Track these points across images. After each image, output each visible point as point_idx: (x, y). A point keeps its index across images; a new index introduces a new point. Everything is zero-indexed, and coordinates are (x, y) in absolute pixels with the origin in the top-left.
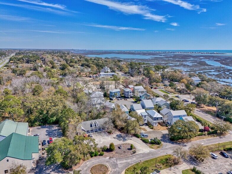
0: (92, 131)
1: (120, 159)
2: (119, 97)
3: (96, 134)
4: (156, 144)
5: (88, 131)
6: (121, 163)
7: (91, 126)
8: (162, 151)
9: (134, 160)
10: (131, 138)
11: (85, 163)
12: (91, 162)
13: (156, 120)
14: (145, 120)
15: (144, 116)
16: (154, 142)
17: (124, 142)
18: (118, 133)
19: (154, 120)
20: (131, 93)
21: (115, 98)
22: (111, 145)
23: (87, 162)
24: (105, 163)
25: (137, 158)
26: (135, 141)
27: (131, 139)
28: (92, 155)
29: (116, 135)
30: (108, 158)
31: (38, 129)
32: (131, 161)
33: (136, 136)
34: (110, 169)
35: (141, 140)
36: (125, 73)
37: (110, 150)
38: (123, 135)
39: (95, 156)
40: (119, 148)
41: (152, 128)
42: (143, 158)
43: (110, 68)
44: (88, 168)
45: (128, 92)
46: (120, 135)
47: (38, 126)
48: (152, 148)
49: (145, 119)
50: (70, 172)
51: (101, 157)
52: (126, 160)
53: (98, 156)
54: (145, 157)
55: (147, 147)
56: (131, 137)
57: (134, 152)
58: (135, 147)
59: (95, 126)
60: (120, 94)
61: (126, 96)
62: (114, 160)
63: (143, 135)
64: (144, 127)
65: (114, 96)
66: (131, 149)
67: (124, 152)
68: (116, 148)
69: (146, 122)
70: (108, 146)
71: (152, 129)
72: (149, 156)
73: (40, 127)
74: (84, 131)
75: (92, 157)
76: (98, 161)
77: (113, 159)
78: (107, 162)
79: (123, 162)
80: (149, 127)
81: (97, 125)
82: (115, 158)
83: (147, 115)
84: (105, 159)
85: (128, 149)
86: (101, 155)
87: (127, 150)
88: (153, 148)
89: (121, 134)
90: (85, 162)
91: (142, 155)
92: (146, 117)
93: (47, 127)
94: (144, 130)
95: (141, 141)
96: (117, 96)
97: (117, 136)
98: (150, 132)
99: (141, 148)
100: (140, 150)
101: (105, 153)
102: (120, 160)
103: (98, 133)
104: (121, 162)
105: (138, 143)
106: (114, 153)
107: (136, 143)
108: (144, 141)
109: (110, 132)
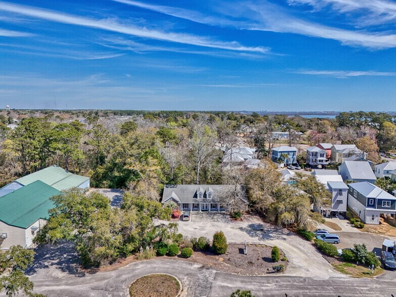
0: (196, 207)
1: (227, 276)
2: (293, 165)
3: (204, 215)
4: (361, 264)
5: (186, 206)
6: (222, 287)
7: (196, 196)
8: (378, 286)
9: (267, 290)
10: (285, 237)
11: (136, 265)
12: (149, 266)
13: (373, 206)
14: (340, 202)
15: (335, 190)
17: (262, 242)
19: (369, 206)
20: (322, 156)
21: (282, 165)
23: (142, 263)
24: (181, 277)
25: (280, 286)
26: (293, 245)
27: (285, 239)
28: (162, 249)
29: (250, 223)
30: (196, 266)
31: (105, 192)
32: (258, 291)
33: (303, 234)
34: (184, 294)
35: (314, 245)
38: (267, 226)
39: (170, 254)
40: (241, 251)
41: (361, 227)
42: (301, 291)
44: (134, 276)
45: (316, 153)
46: (260, 226)
47: (107, 187)
48: (342, 271)
49: (339, 198)
50: (87, 274)
51: (182, 260)
52: (242, 282)
53: (176, 257)
54: (307, 289)
55: (324, 264)
56: (288, 234)
57: (279, 270)
58: (288, 258)
59: (205, 196)
60: (295, 157)
61: (311, 163)
62: (209, 274)
63: (323, 236)
64: (334, 221)
65: (280, 159)
66: (273, 260)
67: (251, 263)
68: (232, 252)
69: (342, 208)
71: (358, 228)
72: (324, 289)
74: (176, 202)
75: (158, 254)
76: (168, 266)
77: (206, 273)
78: (187, 275)
79: (230, 285)
80: (352, 223)
81: (210, 195)
82: (215, 271)
83: (345, 190)
84: (189, 267)
85: (265, 259)
86: (184, 256)
87: (261, 261)
88: (347, 273)
89: (262, 223)
90: (138, 262)
91: (301, 282)
92: (341, 194)
94: (334, 226)
95: (313, 249)
96: (287, 161)
97: (250, 226)
98: (349, 235)
99: (304, 264)
100: (300, 267)
101: (196, 255)
102: (226, 279)
103: (208, 214)
104: (225, 284)
105: (301, 251)
106: (220, 259)
107: (295, 249)
108: (321, 249)
109: (235, 216)
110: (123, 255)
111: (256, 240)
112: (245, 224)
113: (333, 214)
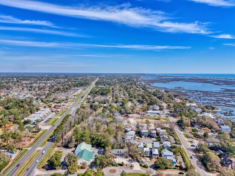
0: (118, 155)
5: (116, 155)
7: (118, 152)
12: (111, 168)
15: (147, 152)
18: (130, 158)
19: (153, 155)
20: (155, 134)
21: (144, 136)
28: (113, 165)
30: (119, 168)
31: (95, 149)
33: (138, 162)
34: (117, 172)
37: (121, 165)
39: (114, 166)
41: (151, 160)
45: (153, 133)
46: (131, 160)
48: (142, 169)
55: (139, 167)
56: (136, 162)
59: (120, 152)
60: (147, 134)
61: (152, 136)
63: (142, 162)
66: (131, 167)
68: (125, 165)
69: (149, 156)
70: (121, 163)
73: (96, 148)
74: (114, 154)
75: (112, 166)
76: (114, 168)
82: (122, 169)
83: (149, 152)
86: (117, 166)
87: (129, 167)
93: (99, 149)
94: (146, 160)
98: (147, 162)
100: (136, 168)
101: (119, 166)
103: (121, 157)
105: (137, 165)
106: (123, 167)
108: (140, 165)
109: (126, 157)
110: (107, 166)
111: (129, 163)
112: (128, 159)
113: (147, 157)
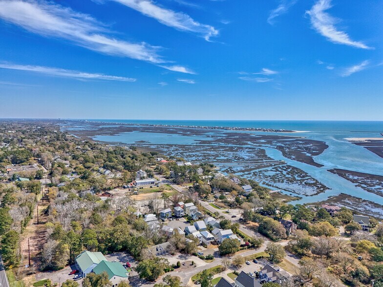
2: (171, 218)
7: (157, 250)
8: (215, 263)
10: (190, 257)
15: (199, 237)
16: (209, 258)
17: (186, 261)
18: (180, 254)
19: (208, 240)
20: (182, 212)
22: (178, 263)
25: (198, 270)
26: (194, 259)
30: (177, 272)
31: (109, 257)
32: (194, 272)
33: (194, 254)
36: (167, 178)
37: (177, 266)
38: (184, 255)
39: (168, 271)
40: (183, 265)
41: (206, 247)
42: (202, 269)
43: (147, 171)
45: (179, 211)
46: (182, 255)
48: (207, 262)
49: (200, 240)
51: (173, 272)
52: (190, 272)
53: (170, 272)
55: (203, 262)
57: (195, 266)
58: (195, 263)
60: (171, 213)
61: (178, 216)
63: (200, 254)
64: (198, 247)
65: (165, 217)
66: (193, 264)
67: (188, 267)
68: (182, 265)
69: (201, 242)
70: (176, 264)
72: (206, 267)
75: (166, 272)
78: (177, 274)
79: (188, 273)
80: (204, 247)
81: (162, 248)
82: (182, 272)
83: (201, 237)
85: (191, 265)
86: (172, 270)
90: (163, 276)
91: (201, 267)
94: (200, 249)
95: (199, 258)
96: (168, 217)
97: (179, 256)
98: (204, 251)
99: (199, 263)
101: (175, 270)
102: (186, 273)
105: (197, 260)
106: (180, 268)
108: (202, 258)
109: (173, 254)
112: (177, 256)
